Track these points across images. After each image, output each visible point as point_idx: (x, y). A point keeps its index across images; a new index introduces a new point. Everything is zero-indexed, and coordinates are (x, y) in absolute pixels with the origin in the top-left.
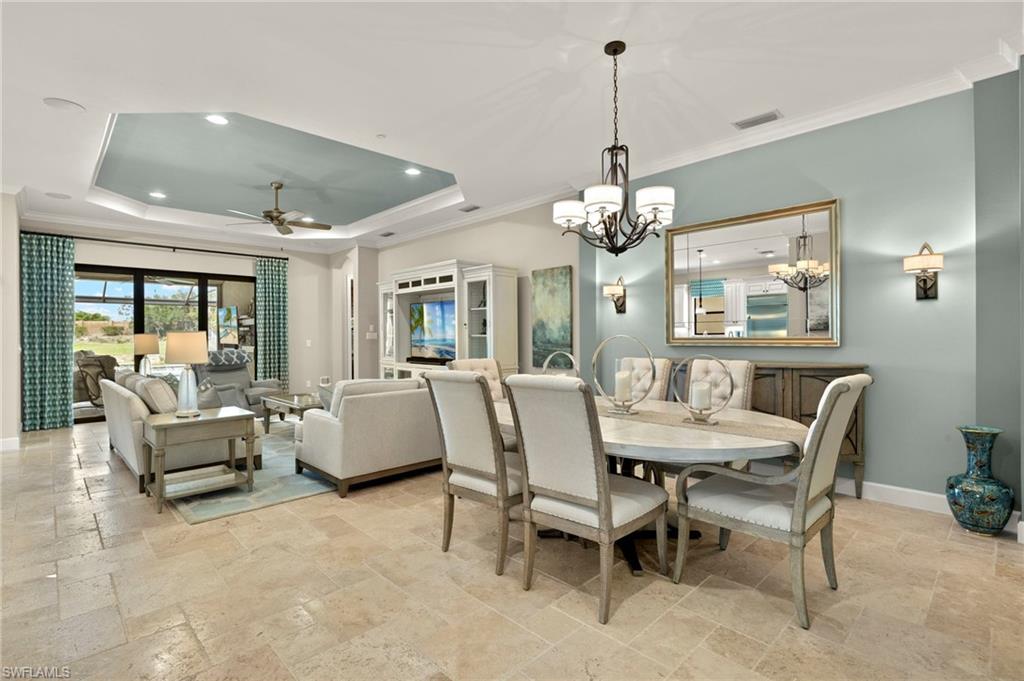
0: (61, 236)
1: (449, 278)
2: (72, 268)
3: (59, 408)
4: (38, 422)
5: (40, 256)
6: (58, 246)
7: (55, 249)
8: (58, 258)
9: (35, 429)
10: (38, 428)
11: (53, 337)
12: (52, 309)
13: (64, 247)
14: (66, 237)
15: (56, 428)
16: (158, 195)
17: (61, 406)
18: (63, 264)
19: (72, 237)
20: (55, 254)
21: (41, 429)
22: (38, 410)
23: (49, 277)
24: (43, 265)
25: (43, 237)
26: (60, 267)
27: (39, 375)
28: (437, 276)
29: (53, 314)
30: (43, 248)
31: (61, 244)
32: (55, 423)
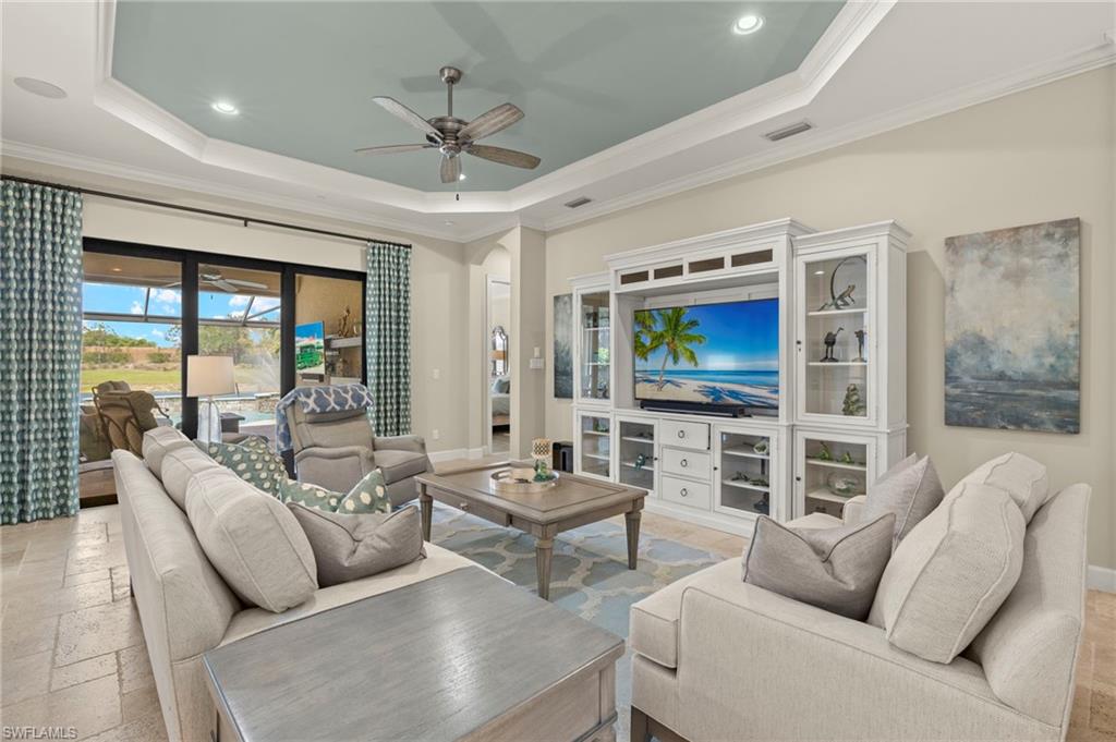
0: (59, 187)
1: (765, 256)
2: (79, 243)
3: (54, 484)
4: (15, 510)
5: (22, 219)
6: (53, 204)
7: (48, 207)
8: (54, 224)
9: (10, 523)
10: (15, 520)
11: (45, 361)
12: (43, 312)
13: (64, 206)
14: (70, 189)
15: (48, 518)
16: (225, 107)
17: (58, 479)
18: (63, 235)
19: (79, 191)
20: (48, 217)
21: (22, 520)
22: (16, 489)
23: (37, 255)
24: (27, 235)
25: (26, 185)
26: (58, 239)
27: (17, 427)
28: (727, 254)
29: (44, 321)
30: (27, 204)
31: (59, 200)
32: (46, 510)
